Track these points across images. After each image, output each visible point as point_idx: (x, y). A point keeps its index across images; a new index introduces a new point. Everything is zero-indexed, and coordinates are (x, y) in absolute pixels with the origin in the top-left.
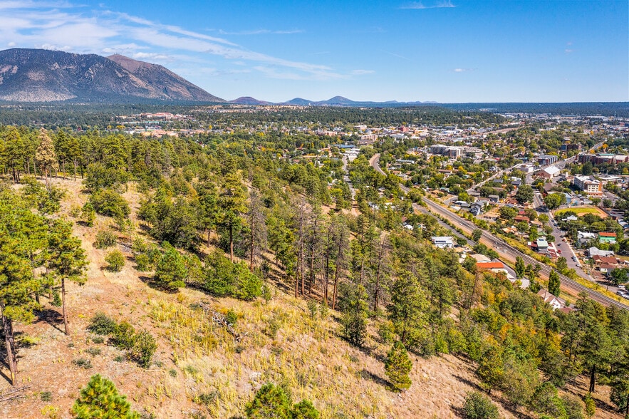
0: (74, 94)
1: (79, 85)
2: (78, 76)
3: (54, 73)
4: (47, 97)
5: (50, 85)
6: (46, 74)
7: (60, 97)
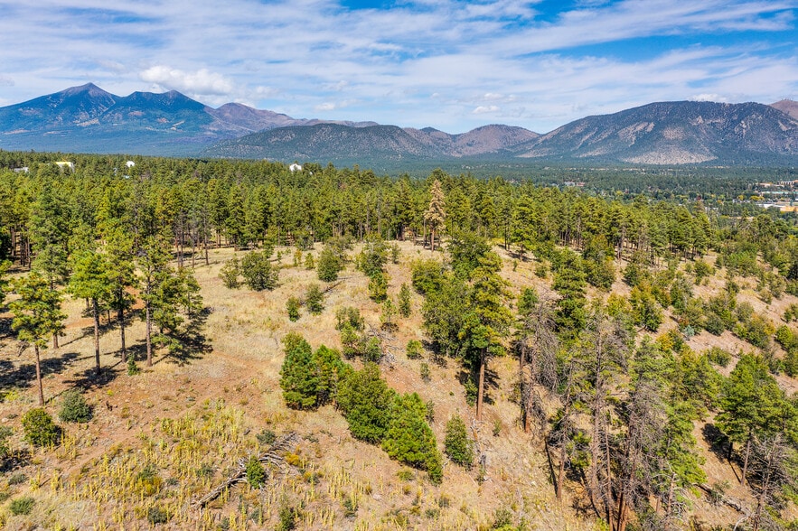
0: (715, 154)
1: (723, 143)
2: (725, 132)
3: (696, 130)
4: (681, 158)
5: (687, 144)
6: (685, 131)
7: (696, 159)
